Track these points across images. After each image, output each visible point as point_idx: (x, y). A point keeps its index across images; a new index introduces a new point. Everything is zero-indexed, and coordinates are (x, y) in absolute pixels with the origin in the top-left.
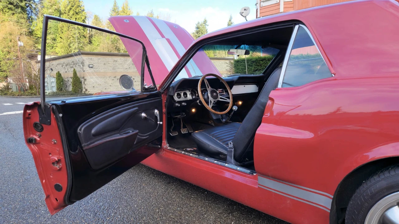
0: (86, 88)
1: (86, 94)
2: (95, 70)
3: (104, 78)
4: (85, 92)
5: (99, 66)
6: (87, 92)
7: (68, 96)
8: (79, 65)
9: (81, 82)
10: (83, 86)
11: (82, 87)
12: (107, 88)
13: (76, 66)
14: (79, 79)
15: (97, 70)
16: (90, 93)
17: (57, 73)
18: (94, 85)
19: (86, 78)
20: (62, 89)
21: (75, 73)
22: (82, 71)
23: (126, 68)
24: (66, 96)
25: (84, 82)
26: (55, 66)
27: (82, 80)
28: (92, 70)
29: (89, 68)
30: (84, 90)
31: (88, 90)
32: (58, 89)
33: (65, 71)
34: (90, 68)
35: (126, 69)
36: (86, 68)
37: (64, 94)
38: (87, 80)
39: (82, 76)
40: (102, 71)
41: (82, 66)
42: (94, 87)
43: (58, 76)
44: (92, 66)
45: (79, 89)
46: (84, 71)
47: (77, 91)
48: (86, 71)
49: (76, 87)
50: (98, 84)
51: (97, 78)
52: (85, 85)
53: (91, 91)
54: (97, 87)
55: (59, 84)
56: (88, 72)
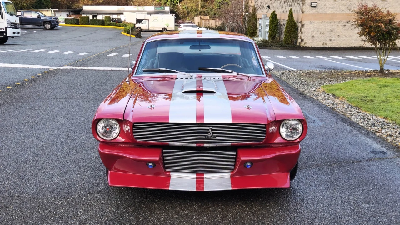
0: (303, 38)
1: (300, 46)
2: (319, 10)
3: (331, 23)
4: (300, 43)
5: (326, 5)
6: (303, 44)
7: (277, 48)
8: (298, 4)
9: (297, 29)
10: (299, 35)
11: (297, 36)
12: (333, 39)
13: (296, 4)
14: (295, 23)
15: (322, 10)
16: (306, 45)
17: (271, 14)
19: (303, 24)
20: (275, 36)
21: (291, 15)
22: (301, 12)
24: (274, 48)
25: (301, 29)
26: (273, 2)
27: (300, 25)
28: (315, 10)
29: (311, 8)
30: (299, 40)
31: (305, 41)
32: (270, 36)
33: (283, 11)
34: (313, 8)
36: (307, 8)
37: (271, 45)
38: (305, 26)
39: (300, 20)
40: (329, 12)
41: (301, 5)
42: (313, 36)
43: (273, 18)
44: (316, 5)
45: (293, 38)
46: (303, 13)
47: (290, 42)
48: (305, 13)
49: (290, 36)
50: (320, 32)
51: (320, 24)
52: (302, 33)
53: (309, 42)
54: (318, 37)
55: (272, 29)
56: (308, 14)
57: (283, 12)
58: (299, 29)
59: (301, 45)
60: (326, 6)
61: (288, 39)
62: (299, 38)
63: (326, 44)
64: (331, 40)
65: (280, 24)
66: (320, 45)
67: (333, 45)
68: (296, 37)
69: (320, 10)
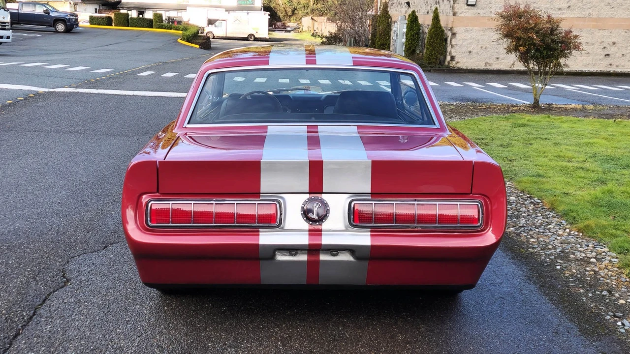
0: (453, 54)
1: (449, 67)
2: (479, 11)
4: (449, 63)
5: (490, 3)
6: (453, 64)
8: (448, 0)
9: (446, 40)
10: (449, 49)
11: (446, 52)
12: (501, 56)
14: (443, 31)
15: (484, 11)
16: (459, 65)
17: (409, 15)
18: (470, 49)
19: (455, 32)
20: (414, 51)
21: (436, 18)
22: (451, 14)
23: (561, 7)
25: (451, 40)
27: (449, 34)
28: (473, 11)
29: (467, 7)
30: (448, 58)
31: (456, 60)
32: (406, 51)
33: (427, 11)
34: (469, 7)
35: (560, 9)
36: (461, 7)
38: (457, 35)
39: (450, 26)
41: (452, 2)
42: (470, 52)
43: (412, 22)
44: (474, 3)
45: (439, 54)
46: (454, 14)
47: (434, 60)
48: (458, 15)
49: (434, 50)
50: (480, 46)
51: (481, 32)
52: (452, 47)
53: (463, 61)
54: (478, 54)
55: (409, 40)
56: (463, 17)
57: (428, 13)
58: (449, 40)
59: (451, 65)
60: (491, 5)
61: (432, 55)
62: (448, 54)
63: (490, 65)
64: (498, 58)
65: (423, 32)
66: (481, 66)
67: (502, 66)
68: (444, 52)
69: (482, 12)
